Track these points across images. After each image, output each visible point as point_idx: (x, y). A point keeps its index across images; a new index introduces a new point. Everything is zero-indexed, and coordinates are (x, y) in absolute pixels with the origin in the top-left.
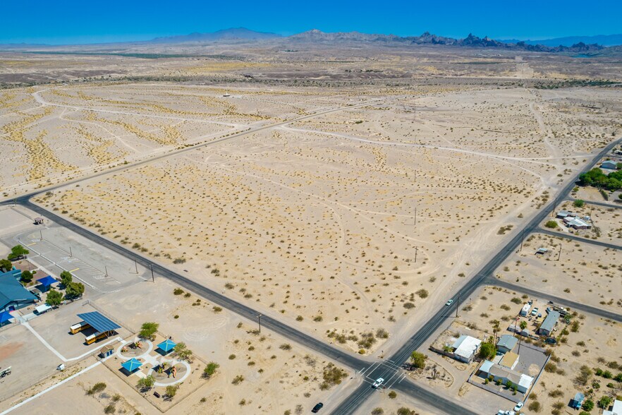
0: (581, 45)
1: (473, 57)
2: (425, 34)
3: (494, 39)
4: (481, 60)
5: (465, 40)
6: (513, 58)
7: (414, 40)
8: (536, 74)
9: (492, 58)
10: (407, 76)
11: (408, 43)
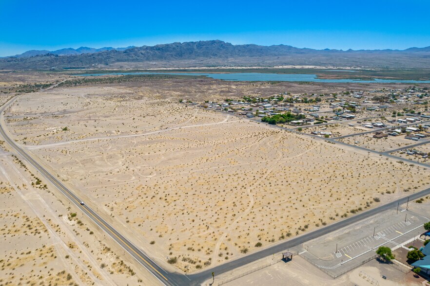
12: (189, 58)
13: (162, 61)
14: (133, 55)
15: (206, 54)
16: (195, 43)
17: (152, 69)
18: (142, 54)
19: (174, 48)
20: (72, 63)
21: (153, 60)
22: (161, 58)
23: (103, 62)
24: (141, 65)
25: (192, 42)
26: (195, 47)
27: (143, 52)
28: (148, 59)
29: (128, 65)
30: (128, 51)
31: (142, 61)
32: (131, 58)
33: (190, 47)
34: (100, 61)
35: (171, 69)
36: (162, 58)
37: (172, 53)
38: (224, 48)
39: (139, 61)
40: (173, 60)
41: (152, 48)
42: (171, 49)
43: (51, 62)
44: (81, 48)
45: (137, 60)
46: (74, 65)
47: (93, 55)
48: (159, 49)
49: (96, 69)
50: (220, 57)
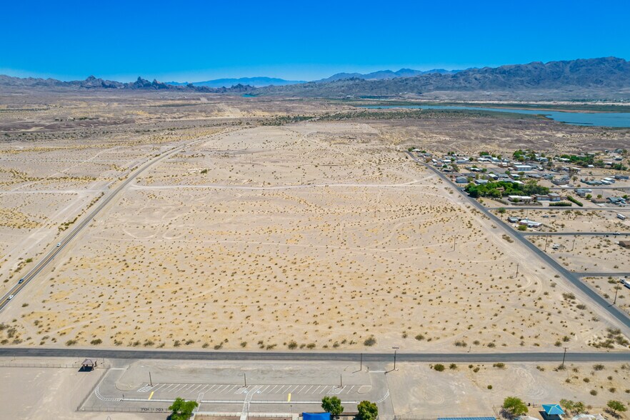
0: (240, 86)
1: (161, 99)
2: (90, 78)
3: (164, 82)
4: (170, 102)
5: (135, 83)
6: (200, 100)
7: (82, 84)
8: (244, 113)
9: (179, 100)
10: (130, 122)
11: (75, 88)
12: (549, 87)
13: (504, 90)
14: (461, 81)
15: (581, 82)
16: (569, 62)
17: (476, 102)
18: (476, 79)
19: (529, 71)
20: (374, 91)
21: (490, 88)
22: (503, 85)
23: (416, 90)
24: (467, 96)
25: (563, 62)
26: (567, 69)
27: (478, 76)
28: (482, 88)
29: (448, 96)
30: (459, 75)
31: (473, 89)
32: (457, 85)
33: (558, 69)
34: (412, 89)
35: (506, 102)
36: (506, 86)
37: (523, 79)
38: (622, 69)
39: (468, 90)
40: (522, 89)
41: (493, 71)
42: (523, 72)
43: (350, 88)
44: (403, 71)
45: (465, 88)
46: (376, 93)
47: (406, 80)
48: (504, 72)
49: (400, 100)
50: (608, 85)
